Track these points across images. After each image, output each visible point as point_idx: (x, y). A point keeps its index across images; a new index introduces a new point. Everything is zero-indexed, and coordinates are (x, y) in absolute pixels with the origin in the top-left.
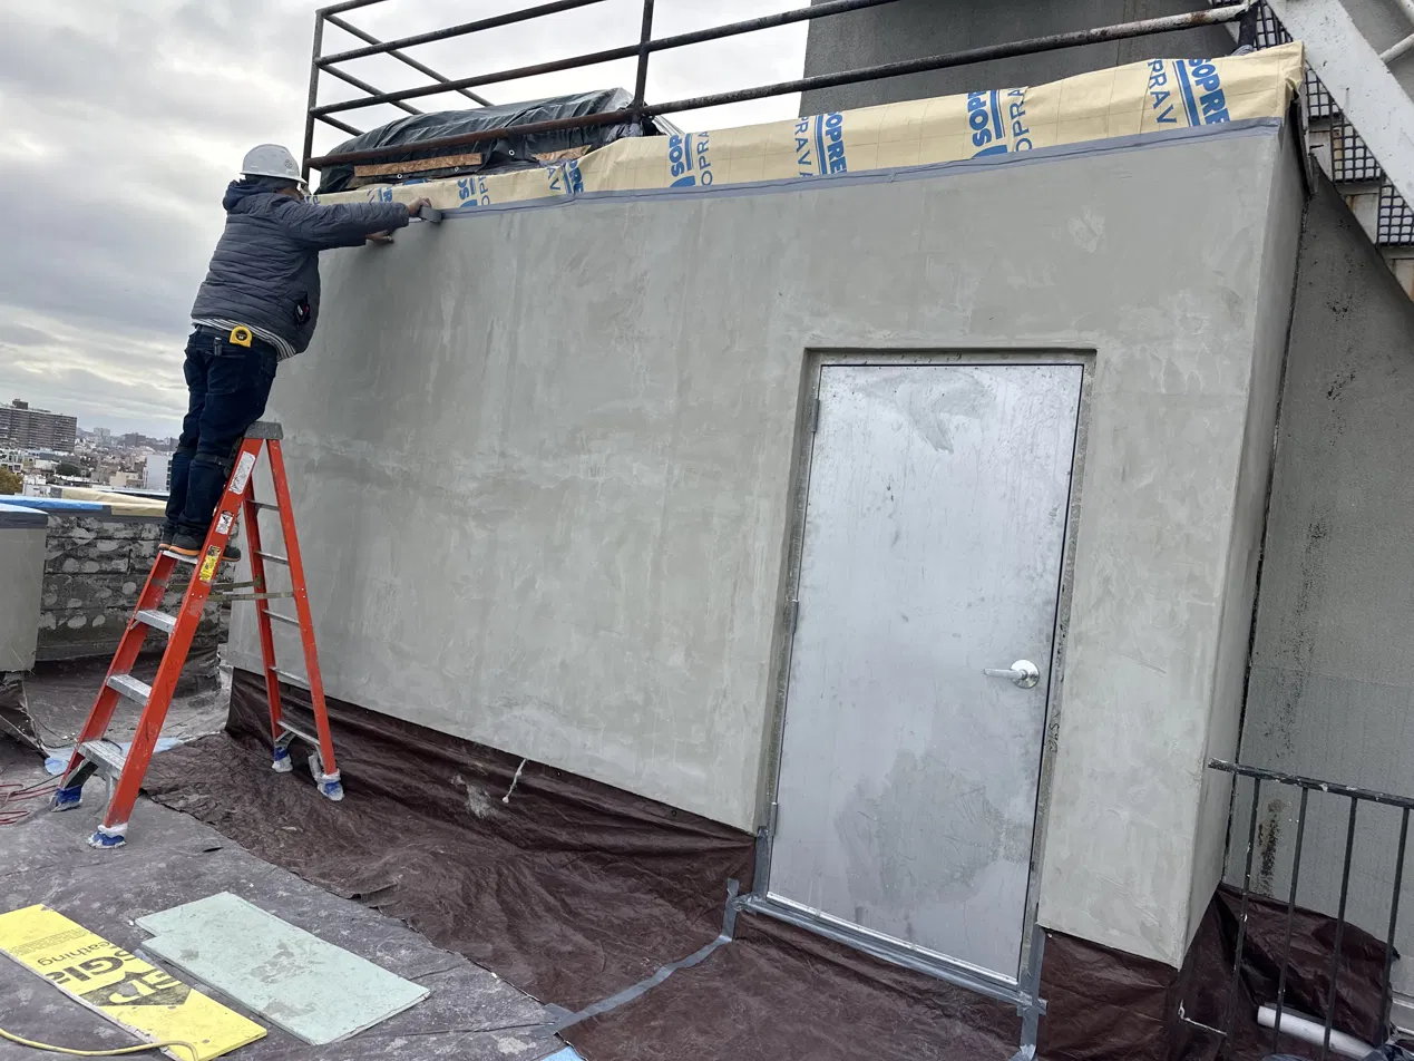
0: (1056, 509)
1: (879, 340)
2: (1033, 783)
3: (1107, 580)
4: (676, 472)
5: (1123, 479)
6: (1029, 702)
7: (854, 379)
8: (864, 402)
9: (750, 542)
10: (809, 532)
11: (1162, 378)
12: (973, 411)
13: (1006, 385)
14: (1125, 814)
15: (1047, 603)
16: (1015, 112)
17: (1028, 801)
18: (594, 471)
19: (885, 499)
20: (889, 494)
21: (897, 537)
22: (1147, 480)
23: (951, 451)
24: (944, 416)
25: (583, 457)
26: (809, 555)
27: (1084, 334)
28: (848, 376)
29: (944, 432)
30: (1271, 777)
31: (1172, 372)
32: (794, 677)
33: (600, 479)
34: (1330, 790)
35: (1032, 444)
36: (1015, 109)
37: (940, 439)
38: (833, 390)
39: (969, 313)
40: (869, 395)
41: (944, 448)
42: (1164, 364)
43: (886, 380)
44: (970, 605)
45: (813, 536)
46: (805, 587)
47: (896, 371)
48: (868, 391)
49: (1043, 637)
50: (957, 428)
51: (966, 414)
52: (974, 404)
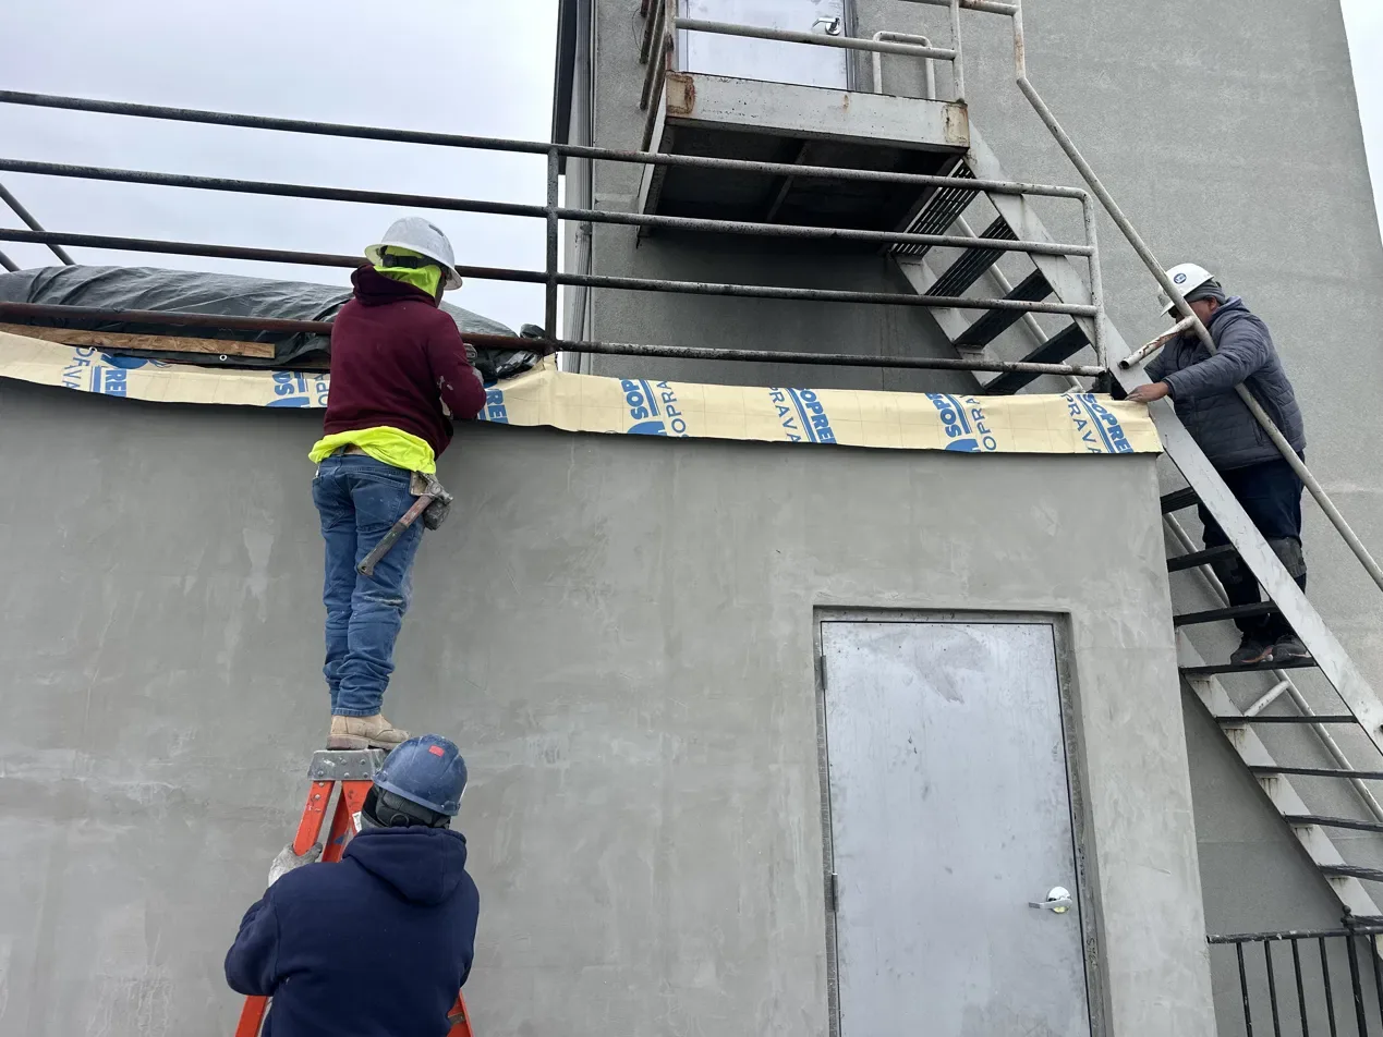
0: (1056, 747)
1: (888, 599)
2: (1083, 1001)
3: (1116, 802)
4: (676, 745)
5: (1111, 718)
6: (1067, 924)
7: (857, 635)
8: (871, 657)
9: (782, 815)
10: (836, 795)
11: (1121, 636)
12: (974, 664)
13: (997, 641)
14: (1166, 1003)
15: (1065, 831)
16: (977, 416)
17: (1083, 1018)
18: (551, 755)
19: (909, 752)
20: (911, 747)
21: (927, 789)
22: (1127, 718)
23: (962, 702)
24: (949, 669)
25: (531, 739)
26: (839, 821)
27: (1060, 600)
28: (850, 632)
29: (952, 684)
30: (1249, 939)
31: (1127, 632)
32: (844, 960)
33: (563, 765)
34: (1283, 938)
35: (1027, 692)
36: (975, 413)
37: (950, 691)
38: (838, 646)
39: (965, 579)
40: (874, 650)
41: (956, 699)
42: (1120, 624)
43: (888, 636)
44: (1003, 845)
45: (840, 798)
46: (841, 857)
47: (898, 628)
48: (874, 647)
49: (1068, 864)
50: (963, 680)
51: (969, 668)
52: (974, 657)
